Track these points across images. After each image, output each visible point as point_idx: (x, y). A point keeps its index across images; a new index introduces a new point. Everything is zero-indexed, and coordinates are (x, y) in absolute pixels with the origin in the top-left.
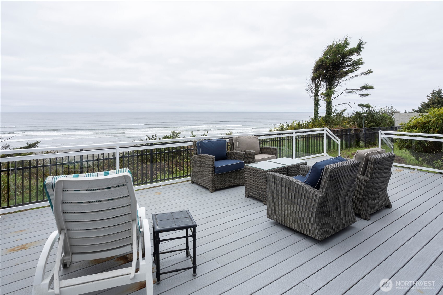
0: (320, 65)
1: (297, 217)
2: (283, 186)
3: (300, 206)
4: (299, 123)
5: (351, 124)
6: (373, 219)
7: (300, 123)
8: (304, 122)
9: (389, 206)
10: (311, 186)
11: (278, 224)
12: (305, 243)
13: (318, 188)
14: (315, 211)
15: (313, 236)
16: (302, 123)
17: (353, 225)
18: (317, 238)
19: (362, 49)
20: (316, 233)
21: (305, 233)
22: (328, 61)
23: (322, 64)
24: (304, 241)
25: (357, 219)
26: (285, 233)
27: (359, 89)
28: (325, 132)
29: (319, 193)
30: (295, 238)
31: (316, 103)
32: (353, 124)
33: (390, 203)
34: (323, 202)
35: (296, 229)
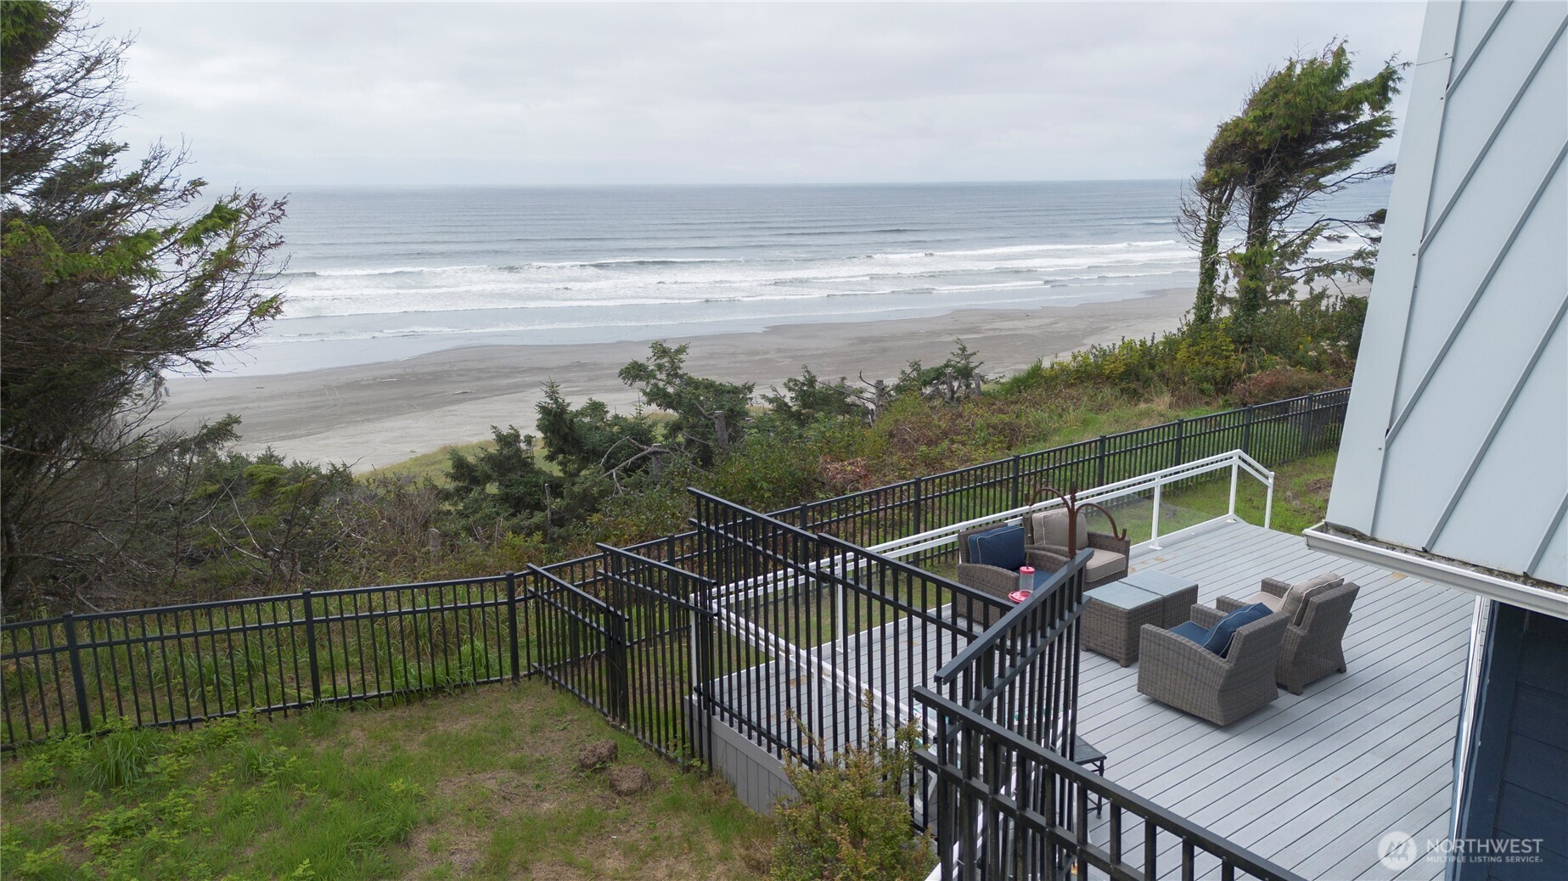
0: (1234, 145)
1: (1182, 690)
2: (1169, 649)
3: (1196, 679)
4: (1143, 343)
5: (1325, 344)
6: (1308, 692)
7: (1145, 342)
8: (1159, 338)
9: (1341, 669)
10: (1214, 652)
11: (1155, 701)
12: (1200, 729)
13: (1224, 656)
14: (1219, 688)
15: (1214, 720)
16: (1152, 341)
17: (1274, 703)
18: (1219, 723)
19: (1390, 95)
20: (1217, 716)
21: (1201, 715)
22: (1265, 134)
23: (1244, 141)
24: (1198, 726)
25: (1280, 692)
26: (1169, 716)
27: (1367, 221)
28: (1235, 463)
29: (1224, 664)
30: (1185, 722)
31: (1208, 269)
32: (1333, 345)
33: (1345, 665)
34: (1231, 675)
35: (1188, 710)
